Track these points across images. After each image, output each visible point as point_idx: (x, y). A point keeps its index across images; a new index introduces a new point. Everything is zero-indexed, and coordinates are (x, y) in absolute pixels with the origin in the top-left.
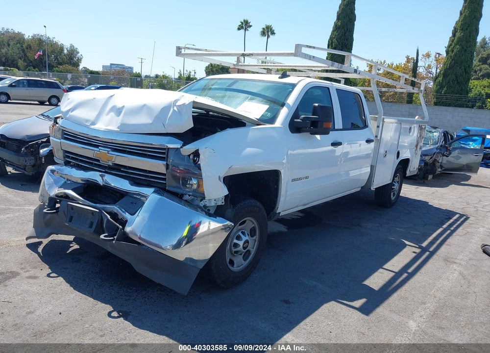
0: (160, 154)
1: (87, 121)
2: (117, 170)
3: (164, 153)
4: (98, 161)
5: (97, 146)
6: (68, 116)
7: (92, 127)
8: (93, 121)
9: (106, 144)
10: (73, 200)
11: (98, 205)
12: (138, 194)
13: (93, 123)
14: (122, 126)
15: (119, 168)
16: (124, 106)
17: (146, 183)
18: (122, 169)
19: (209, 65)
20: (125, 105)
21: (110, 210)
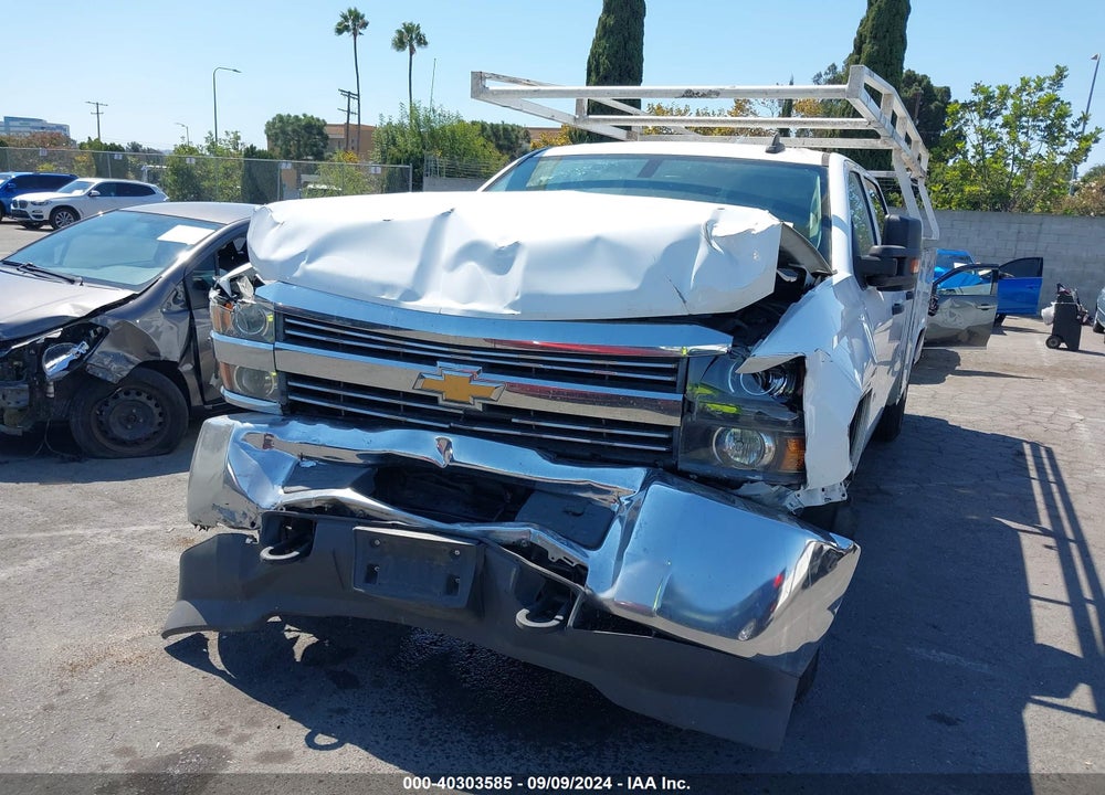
0: (660, 374)
1: (385, 287)
2: (492, 422)
3: (673, 372)
4: (434, 400)
5: (431, 361)
6: (297, 274)
7: (410, 305)
8: (408, 287)
9: (459, 354)
10: (368, 518)
11: (459, 527)
12: (590, 488)
13: (412, 294)
14: (527, 299)
15: (504, 416)
16: (517, 245)
17: (587, 454)
18: (514, 420)
19: (274, 119)
20: (522, 240)
21: (514, 538)
